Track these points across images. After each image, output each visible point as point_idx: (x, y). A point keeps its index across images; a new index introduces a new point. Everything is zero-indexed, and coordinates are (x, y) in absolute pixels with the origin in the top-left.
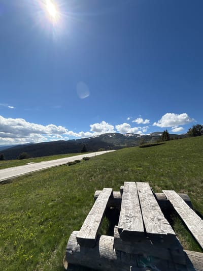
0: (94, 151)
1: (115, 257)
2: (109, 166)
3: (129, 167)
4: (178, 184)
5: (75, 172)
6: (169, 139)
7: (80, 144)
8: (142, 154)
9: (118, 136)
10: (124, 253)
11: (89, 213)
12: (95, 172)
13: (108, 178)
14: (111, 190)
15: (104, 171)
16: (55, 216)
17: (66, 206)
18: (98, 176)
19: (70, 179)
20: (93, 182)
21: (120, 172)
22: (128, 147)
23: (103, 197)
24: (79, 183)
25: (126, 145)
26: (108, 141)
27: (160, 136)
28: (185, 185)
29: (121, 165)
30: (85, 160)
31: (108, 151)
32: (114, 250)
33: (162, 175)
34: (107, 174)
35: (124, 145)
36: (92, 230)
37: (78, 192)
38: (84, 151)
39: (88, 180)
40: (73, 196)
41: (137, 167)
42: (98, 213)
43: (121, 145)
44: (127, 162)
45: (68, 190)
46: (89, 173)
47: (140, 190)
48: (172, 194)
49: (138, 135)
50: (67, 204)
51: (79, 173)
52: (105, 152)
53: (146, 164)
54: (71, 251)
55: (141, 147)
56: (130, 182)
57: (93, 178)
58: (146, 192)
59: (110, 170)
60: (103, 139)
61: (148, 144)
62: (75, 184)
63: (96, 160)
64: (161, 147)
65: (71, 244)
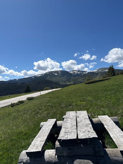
0: (39, 91)
1: (57, 160)
2: (54, 103)
3: (73, 102)
4: (114, 112)
5: (20, 112)
6: (114, 75)
7: (23, 84)
8: (87, 90)
9: (64, 73)
10: (64, 156)
11: (36, 137)
12: (40, 109)
13: (53, 113)
14: (55, 120)
15: (49, 108)
16: (3, 148)
17: (14, 139)
18: (43, 113)
19: (15, 118)
20: (38, 118)
21: (65, 107)
22: (74, 84)
23: (48, 125)
24: (25, 121)
25: (72, 83)
26: (54, 80)
27: (106, 72)
28: (119, 112)
29: (66, 101)
30: (30, 100)
31: (54, 90)
32: (56, 156)
33: (103, 106)
34: (52, 110)
35: (70, 83)
36: (39, 147)
37: (24, 128)
38: (28, 91)
39: (34, 117)
40: (20, 131)
41: (81, 101)
42: (44, 136)
43: (68, 83)
44: (71, 99)
45: (14, 128)
46: (34, 111)
47: (79, 116)
48: (105, 118)
49: (85, 72)
50: (14, 138)
51: (24, 112)
52: (51, 90)
53: (89, 98)
54: (23, 163)
55: (86, 84)
56: (71, 112)
57: (39, 115)
58: (83, 117)
59: (55, 106)
60: (48, 77)
61: (94, 80)
62: (20, 123)
63: (42, 98)
64: (106, 83)
65: (22, 158)
